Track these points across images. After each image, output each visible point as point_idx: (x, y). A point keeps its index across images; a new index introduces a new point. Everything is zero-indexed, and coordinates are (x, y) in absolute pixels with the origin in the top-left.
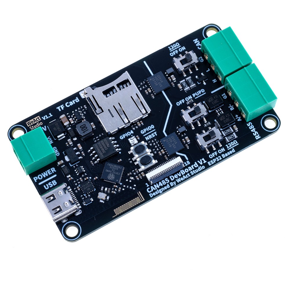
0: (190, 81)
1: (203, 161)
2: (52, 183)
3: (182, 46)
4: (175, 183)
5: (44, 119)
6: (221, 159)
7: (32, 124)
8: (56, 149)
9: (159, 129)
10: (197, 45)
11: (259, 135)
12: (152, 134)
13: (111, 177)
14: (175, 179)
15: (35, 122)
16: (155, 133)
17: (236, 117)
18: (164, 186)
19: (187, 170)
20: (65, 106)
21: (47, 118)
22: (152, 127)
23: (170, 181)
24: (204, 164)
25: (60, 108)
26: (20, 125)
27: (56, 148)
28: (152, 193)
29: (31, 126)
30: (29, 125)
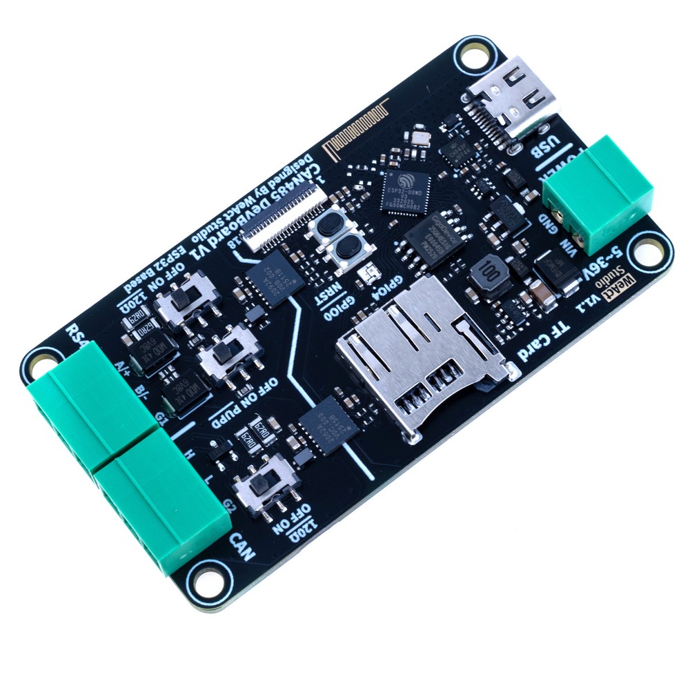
0: (250, 441)
1: (198, 253)
2: (542, 151)
3: (282, 534)
4: (257, 194)
5: (593, 297)
6: (157, 265)
7: (621, 280)
8: (550, 228)
9: (312, 313)
10: (245, 543)
11: (70, 334)
12: (326, 298)
13: (407, 180)
14: (258, 203)
15: (613, 286)
16: (319, 303)
17: (127, 370)
18: (282, 183)
19: (233, 226)
20: (552, 337)
21: (587, 300)
22: (328, 317)
23: (268, 197)
24: (195, 246)
25: (560, 329)
26: (650, 274)
27: (550, 231)
28: (307, 165)
29: (621, 276)
30: (628, 277)
